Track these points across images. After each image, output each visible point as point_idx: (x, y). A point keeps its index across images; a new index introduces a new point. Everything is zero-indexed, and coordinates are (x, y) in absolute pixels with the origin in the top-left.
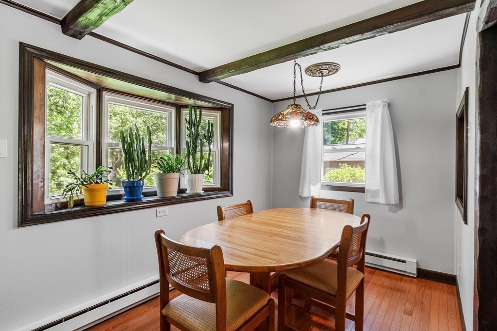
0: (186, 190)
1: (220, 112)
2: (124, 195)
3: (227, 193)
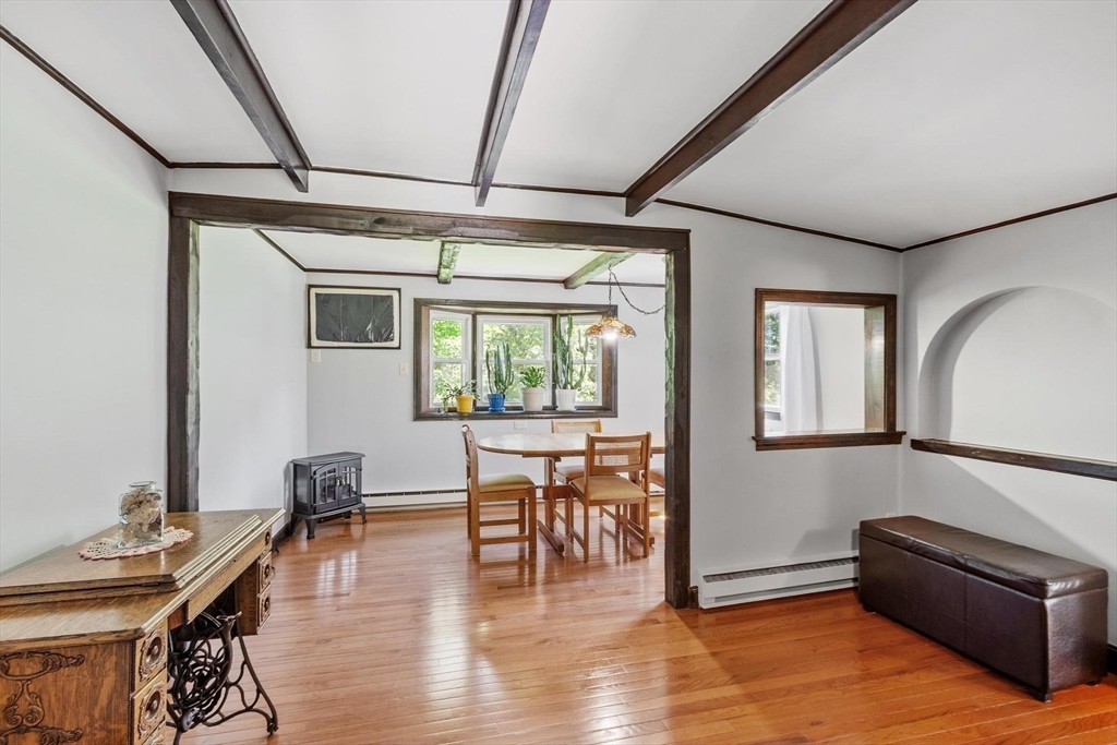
0: (559, 407)
2: (489, 407)
3: (608, 413)
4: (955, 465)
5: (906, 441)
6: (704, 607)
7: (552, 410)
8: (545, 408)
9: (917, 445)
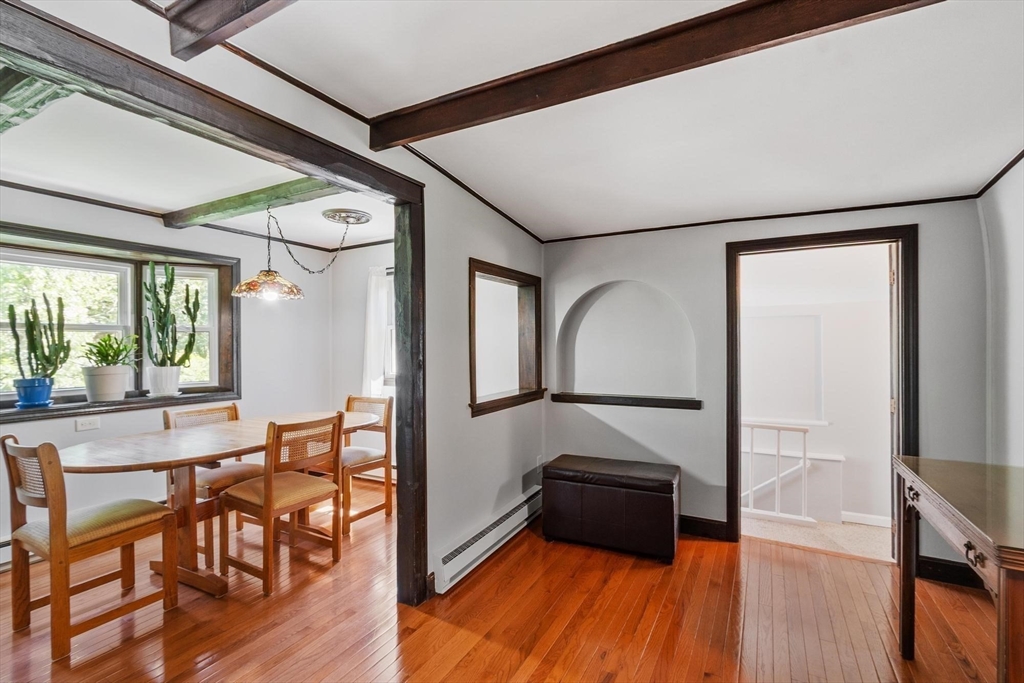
0: (148, 392)
1: (216, 270)
2: (18, 401)
3: (228, 395)
4: (586, 412)
5: (547, 396)
6: (443, 592)
7: (139, 398)
8: (128, 395)
9: (556, 398)
